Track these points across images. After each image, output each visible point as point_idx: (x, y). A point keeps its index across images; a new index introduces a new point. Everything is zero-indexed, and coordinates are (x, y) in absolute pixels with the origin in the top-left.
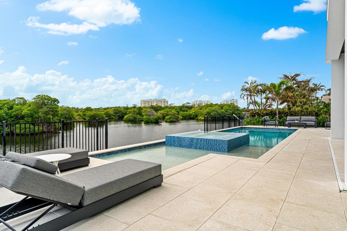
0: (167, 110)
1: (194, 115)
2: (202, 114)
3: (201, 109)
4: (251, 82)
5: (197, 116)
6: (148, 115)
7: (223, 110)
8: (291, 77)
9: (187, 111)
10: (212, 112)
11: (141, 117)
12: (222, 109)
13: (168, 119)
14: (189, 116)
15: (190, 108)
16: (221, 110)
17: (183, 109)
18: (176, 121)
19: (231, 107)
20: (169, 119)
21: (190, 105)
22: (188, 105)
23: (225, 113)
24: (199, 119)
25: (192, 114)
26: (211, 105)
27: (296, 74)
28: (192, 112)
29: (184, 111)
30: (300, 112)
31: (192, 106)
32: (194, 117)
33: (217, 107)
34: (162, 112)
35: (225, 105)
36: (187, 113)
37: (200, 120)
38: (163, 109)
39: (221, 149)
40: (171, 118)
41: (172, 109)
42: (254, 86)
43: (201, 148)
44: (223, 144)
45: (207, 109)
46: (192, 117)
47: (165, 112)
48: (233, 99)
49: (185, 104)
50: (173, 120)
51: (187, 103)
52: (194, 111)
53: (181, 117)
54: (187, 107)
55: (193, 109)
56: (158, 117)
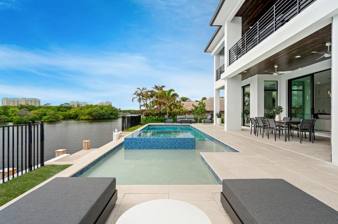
0: (42, 110)
1: (74, 115)
2: (83, 114)
3: (81, 109)
4: (142, 88)
5: (77, 116)
6: (20, 116)
7: (104, 111)
8: (159, 87)
9: (66, 111)
10: (94, 112)
11: (7, 117)
12: (102, 109)
13: (46, 119)
14: (69, 116)
15: (70, 108)
16: (102, 111)
17: (61, 109)
18: (56, 121)
19: (110, 108)
20: (48, 119)
21: (69, 105)
22: (67, 105)
23: (105, 113)
24: (80, 118)
25: (72, 114)
26: (91, 106)
27: (163, 86)
28: (71, 112)
29: (62, 111)
30: (178, 113)
31: (71, 107)
32: (74, 117)
33: (98, 108)
34: (35, 111)
35: (104, 106)
36: (67, 113)
37: (82, 119)
38: (37, 109)
39: (189, 146)
40: (50, 118)
41: (48, 109)
42: (145, 92)
43: (168, 148)
44: (191, 142)
45: (89, 110)
46: (72, 116)
47: (40, 112)
48: (108, 102)
49: (63, 104)
50: (53, 120)
51: (65, 104)
52: (74, 111)
53: (61, 117)
54: (65, 107)
55: (72, 109)
56: (34, 117)
